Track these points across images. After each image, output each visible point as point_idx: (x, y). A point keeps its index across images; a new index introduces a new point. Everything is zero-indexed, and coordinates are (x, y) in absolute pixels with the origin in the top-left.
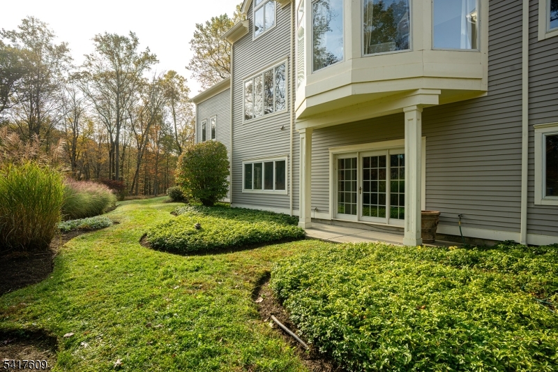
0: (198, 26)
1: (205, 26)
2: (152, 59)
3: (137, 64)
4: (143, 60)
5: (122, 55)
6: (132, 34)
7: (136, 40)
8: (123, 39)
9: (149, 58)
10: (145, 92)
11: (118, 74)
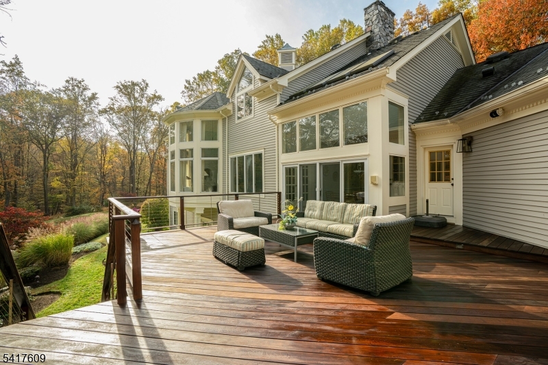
0: (187, 81)
1: (192, 80)
2: (159, 98)
3: (148, 101)
4: (153, 99)
5: (137, 95)
6: (144, 81)
7: (147, 84)
8: (137, 85)
9: (157, 98)
10: (156, 119)
11: (134, 109)
